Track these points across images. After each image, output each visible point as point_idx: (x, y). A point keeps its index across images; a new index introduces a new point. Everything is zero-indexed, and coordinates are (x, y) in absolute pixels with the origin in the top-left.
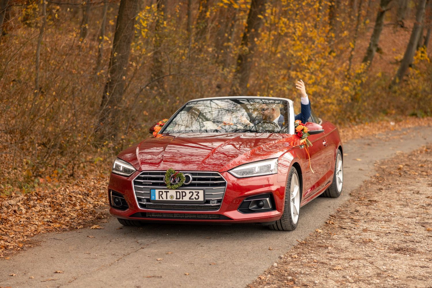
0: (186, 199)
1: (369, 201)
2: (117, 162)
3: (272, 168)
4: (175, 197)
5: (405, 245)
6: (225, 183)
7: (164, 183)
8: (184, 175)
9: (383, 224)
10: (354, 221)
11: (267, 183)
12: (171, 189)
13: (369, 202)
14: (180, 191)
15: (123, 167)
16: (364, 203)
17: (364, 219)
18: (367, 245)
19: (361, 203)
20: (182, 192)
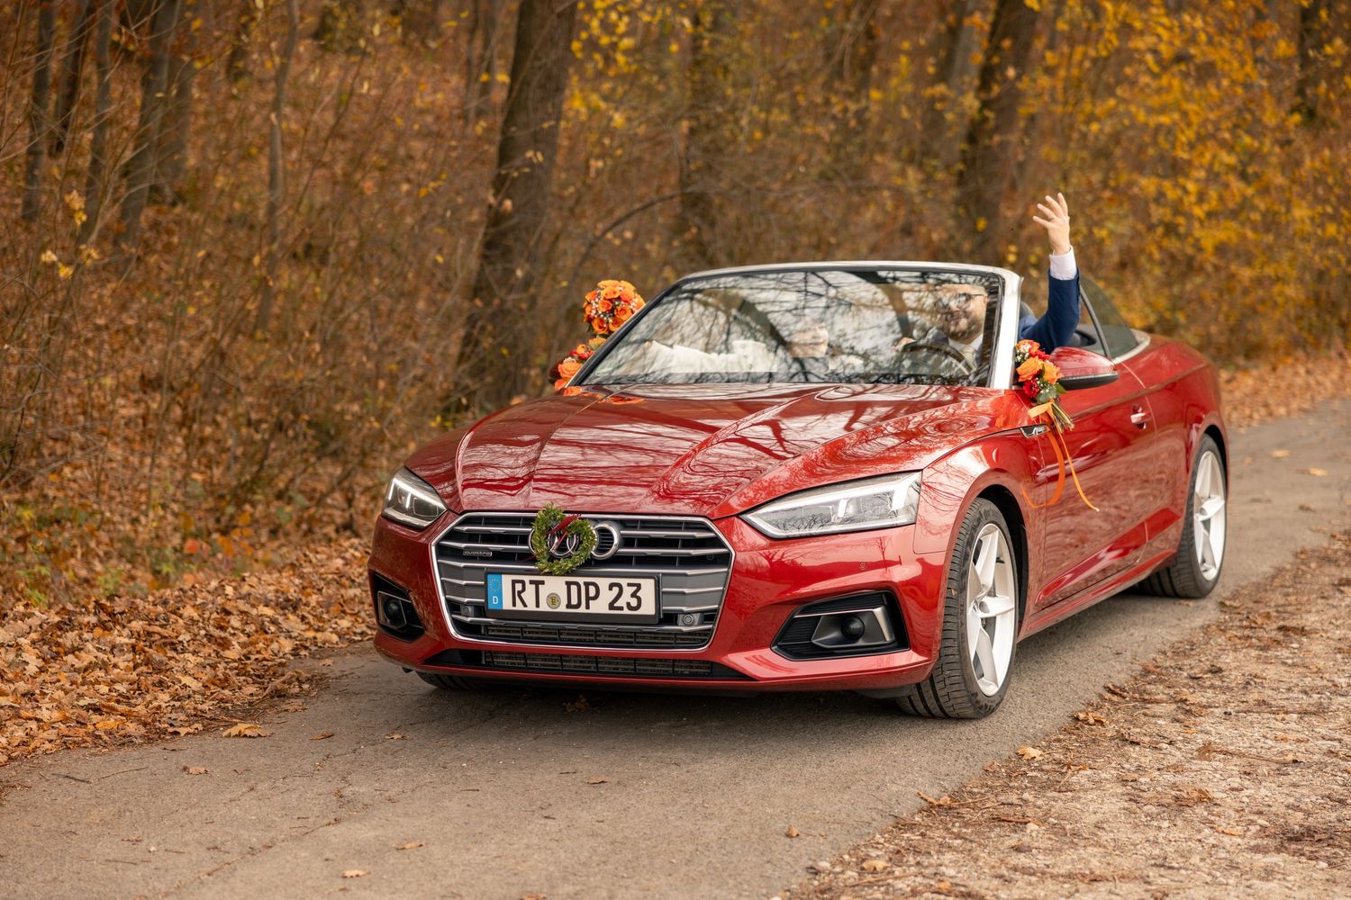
0: (600, 607)
1: (1280, 629)
2: (399, 482)
3: (898, 503)
4: (564, 601)
5: (1333, 816)
6: (728, 555)
7: (531, 554)
8: (593, 529)
9: (1293, 725)
10: (1186, 711)
11: (878, 557)
12: (550, 574)
13: (1280, 636)
14: (581, 580)
15: (413, 497)
16: (1259, 639)
17: (1226, 703)
18: (1188, 813)
19: (1249, 637)
20: (587, 584)
